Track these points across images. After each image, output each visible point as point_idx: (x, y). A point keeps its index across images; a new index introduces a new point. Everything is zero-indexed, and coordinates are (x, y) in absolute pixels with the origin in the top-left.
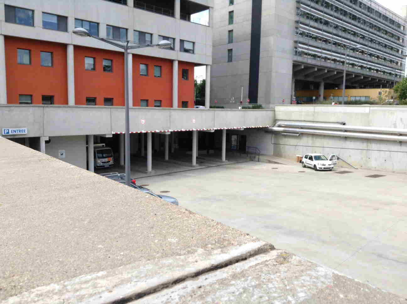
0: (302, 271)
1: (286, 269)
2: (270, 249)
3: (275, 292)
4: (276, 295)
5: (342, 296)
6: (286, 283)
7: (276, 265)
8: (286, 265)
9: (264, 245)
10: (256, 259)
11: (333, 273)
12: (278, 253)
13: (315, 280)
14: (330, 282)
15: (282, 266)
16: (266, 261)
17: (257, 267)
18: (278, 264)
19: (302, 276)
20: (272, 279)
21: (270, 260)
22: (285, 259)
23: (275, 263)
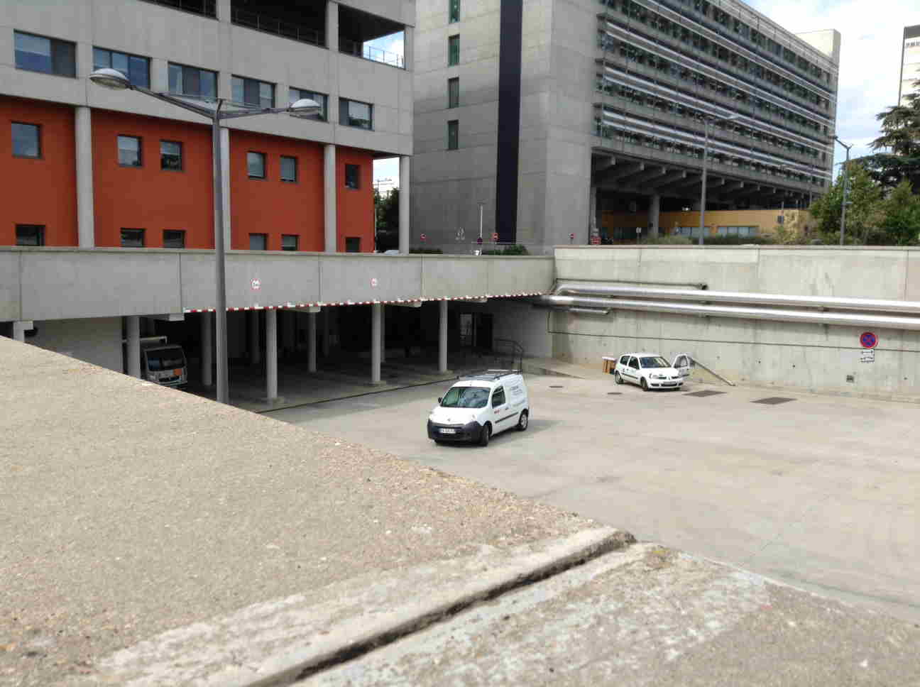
0: (704, 581)
1: (671, 578)
2: (627, 542)
3: (661, 622)
4: (663, 627)
5: (792, 624)
6: (678, 603)
7: (649, 571)
8: (668, 570)
9: (614, 535)
10: (606, 562)
11: (766, 583)
12: (647, 548)
13: (733, 597)
14: (765, 600)
15: (661, 572)
16: (627, 564)
17: (612, 577)
18: (651, 569)
19: (705, 590)
20: (648, 598)
21: (633, 562)
22: (663, 559)
23: (646, 568)
